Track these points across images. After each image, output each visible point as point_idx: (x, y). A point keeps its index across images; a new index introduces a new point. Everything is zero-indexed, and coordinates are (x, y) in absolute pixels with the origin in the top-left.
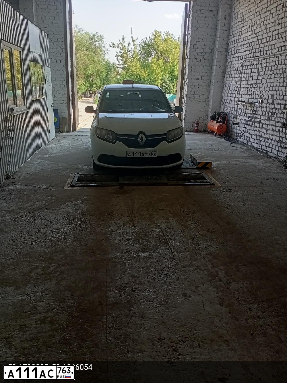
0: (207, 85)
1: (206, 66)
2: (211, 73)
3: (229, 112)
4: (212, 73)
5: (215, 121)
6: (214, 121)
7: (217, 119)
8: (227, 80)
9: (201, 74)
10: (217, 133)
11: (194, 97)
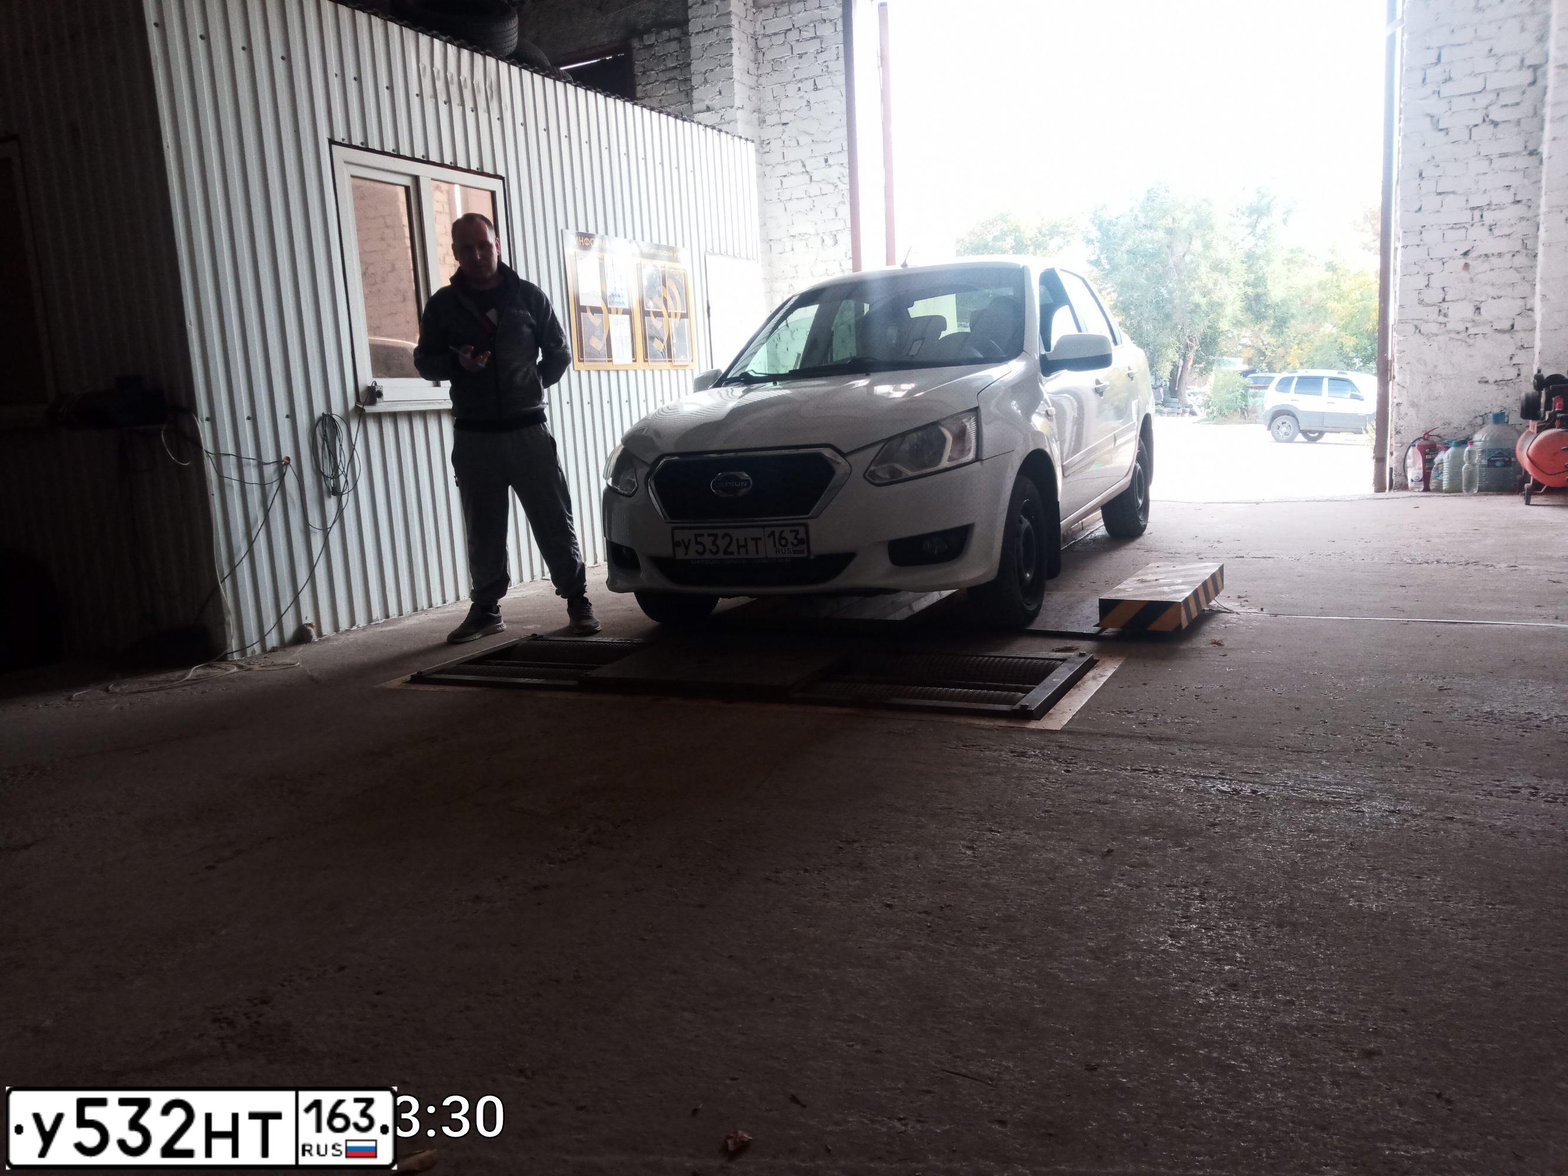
0: (1517, 247)
1: (1505, 155)
2: (1536, 183)
9: (1479, 200)
11: (1445, 315)
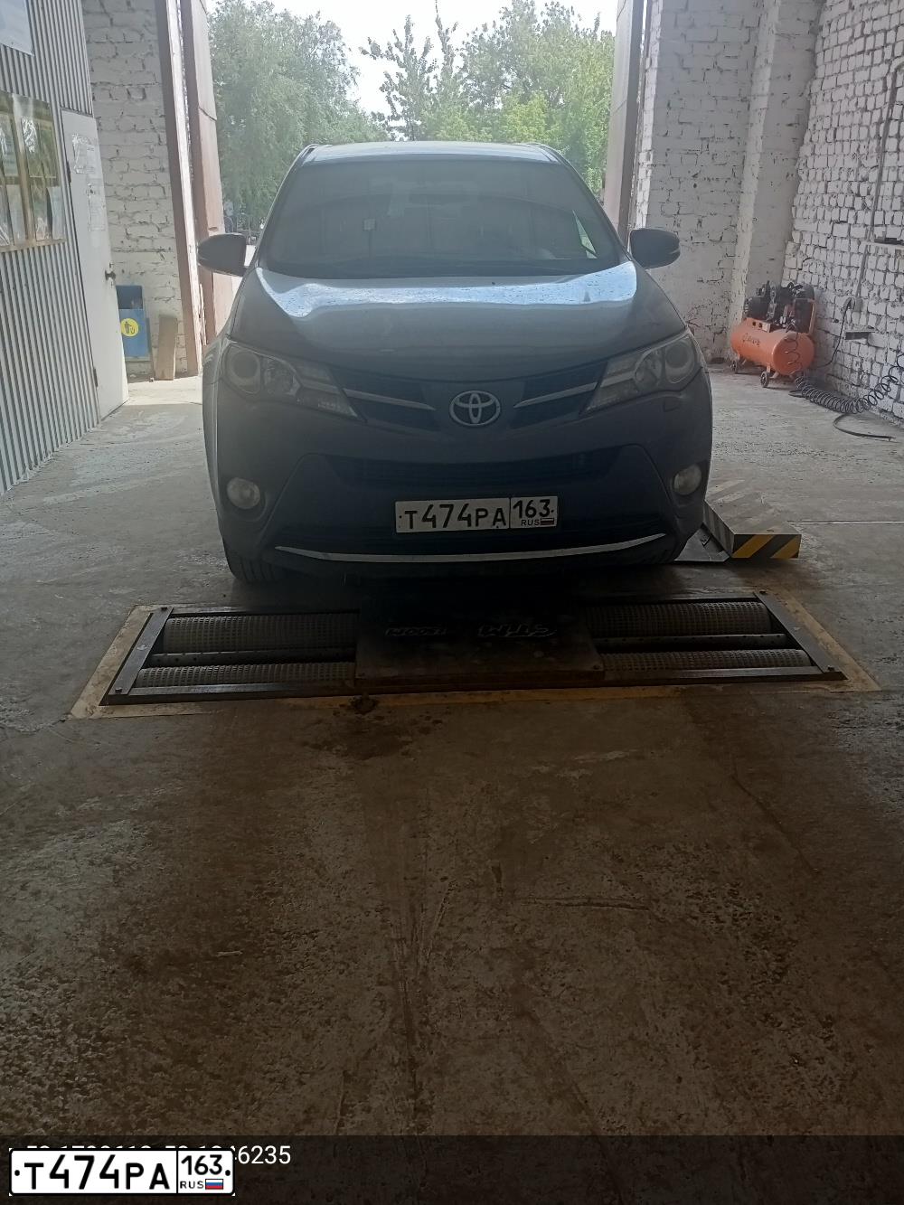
0: (729, 174)
1: (726, 98)
2: (748, 125)
3: (822, 285)
4: (752, 124)
5: (764, 319)
6: (758, 322)
7: (772, 314)
8: (813, 154)
9: (707, 133)
10: (772, 372)
11: (678, 225)
